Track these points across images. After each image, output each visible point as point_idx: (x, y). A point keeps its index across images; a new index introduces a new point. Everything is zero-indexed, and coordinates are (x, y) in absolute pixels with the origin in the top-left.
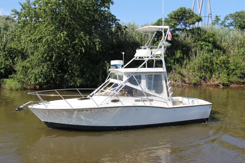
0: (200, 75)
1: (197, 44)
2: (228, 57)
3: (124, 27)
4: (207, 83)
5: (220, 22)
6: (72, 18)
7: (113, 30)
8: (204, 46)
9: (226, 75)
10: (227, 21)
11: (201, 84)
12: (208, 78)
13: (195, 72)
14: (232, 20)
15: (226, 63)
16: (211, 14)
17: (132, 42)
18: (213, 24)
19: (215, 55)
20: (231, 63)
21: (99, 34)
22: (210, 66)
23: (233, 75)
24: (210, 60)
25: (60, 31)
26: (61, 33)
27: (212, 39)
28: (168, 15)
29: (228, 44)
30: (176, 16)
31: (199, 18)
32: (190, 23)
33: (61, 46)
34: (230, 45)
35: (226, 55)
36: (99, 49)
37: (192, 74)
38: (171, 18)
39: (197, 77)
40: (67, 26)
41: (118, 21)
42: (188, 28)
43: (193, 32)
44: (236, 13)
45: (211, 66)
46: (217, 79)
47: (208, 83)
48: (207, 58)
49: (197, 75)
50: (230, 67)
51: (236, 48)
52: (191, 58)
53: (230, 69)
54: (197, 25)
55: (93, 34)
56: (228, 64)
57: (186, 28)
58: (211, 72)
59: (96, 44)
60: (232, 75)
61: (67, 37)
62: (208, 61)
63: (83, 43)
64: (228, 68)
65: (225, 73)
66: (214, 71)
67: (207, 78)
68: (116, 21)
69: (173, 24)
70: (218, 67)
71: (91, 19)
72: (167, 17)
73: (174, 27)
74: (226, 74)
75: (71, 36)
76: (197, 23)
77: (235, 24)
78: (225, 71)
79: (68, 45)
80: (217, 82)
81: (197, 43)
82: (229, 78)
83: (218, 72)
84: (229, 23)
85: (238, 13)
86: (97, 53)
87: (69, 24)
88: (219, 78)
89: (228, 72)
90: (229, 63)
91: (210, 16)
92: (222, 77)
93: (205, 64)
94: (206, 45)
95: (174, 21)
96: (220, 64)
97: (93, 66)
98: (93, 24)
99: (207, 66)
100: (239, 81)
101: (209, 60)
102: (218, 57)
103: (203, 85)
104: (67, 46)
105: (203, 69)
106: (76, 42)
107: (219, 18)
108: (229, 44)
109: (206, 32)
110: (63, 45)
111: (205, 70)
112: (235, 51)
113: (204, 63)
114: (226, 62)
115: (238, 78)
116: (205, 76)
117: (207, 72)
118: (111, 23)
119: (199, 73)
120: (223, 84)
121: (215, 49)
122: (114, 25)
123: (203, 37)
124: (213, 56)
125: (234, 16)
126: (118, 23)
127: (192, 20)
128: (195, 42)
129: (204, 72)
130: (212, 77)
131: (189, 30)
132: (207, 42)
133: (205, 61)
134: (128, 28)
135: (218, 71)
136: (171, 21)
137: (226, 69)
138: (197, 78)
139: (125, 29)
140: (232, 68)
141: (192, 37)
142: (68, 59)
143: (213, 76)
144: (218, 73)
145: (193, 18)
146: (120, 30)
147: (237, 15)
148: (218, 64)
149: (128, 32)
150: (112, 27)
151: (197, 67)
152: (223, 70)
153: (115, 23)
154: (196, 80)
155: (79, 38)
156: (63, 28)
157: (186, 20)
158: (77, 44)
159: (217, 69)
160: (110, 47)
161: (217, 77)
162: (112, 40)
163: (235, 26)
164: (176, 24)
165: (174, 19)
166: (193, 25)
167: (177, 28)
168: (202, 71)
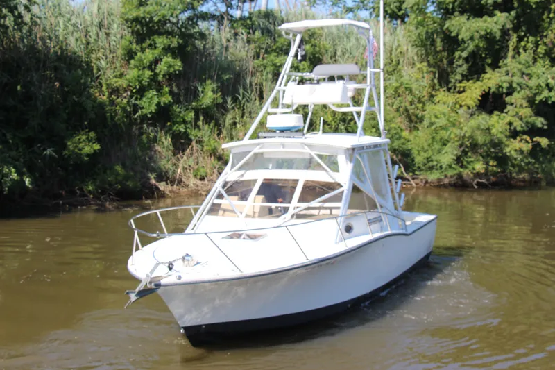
1: (265, 62)
15: (351, 121)
17: (56, 53)
42: (236, 14)
43: (252, 25)
57: (231, 12)
73: (193, 9)
81: (263, 58)
96: (333, 123)
114: (349, 118)
128: (257, 56)
131: (242, 18)
141: (249, 42)
148: (329, 125)
166: (253, 4)
167: (202, 12)
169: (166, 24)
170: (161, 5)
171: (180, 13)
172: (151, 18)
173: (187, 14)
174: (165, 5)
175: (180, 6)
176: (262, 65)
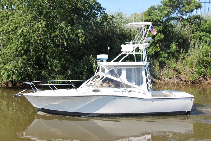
0: (199, 71)
3: (111, 17)
4: (207, 80)
6: (50, 6)
7: (99, 19)
8: (204, 37)
11: (200, 82)
13: (192, 68)
21: (82, 24)
25: (37, 20)
26: (38, 23)
28: (161, 2)
30: (170, 3)
31: (198, 4)
32: (186, 11)
33: (39, 38)
36: (82, 42)
37: (190, 70)
38: (165, 5)
40: (45, 16)
41: (104, 10)
42: (184, 17)
43: (191, 21)
47: (209, 81)
48: (207, 52)
49: (195, 72)
52: (189, 51)
54: (195, 13)
55: (75, 24)
57: (183, 17)
59: (79, 35)
61: (46, 28)
62: (209, 55)
63: (65, 35)
67: (207, 75)
68: (102, 9)
69: (167, 12)
71: (73, 8)
72: (161, 4)
73: (168, 16)
75: (51, 27)
76: (195, 11)
79: (47, 37)
81: (195, 34)
86: (80, 46)
87: (47, 13)
93: (205, 58)
94: (206, 36)
95: (168, 9)
97: (76, 61)
98: (76, 13)
99: (208, 61)
103: (203, 83)
104: (45, 38)
105: (202, 64)
106: (57, 33)
109: (206, 21)
110: (40, 37)
111: (204, 66)
113: (203, 57)
116: (205, 72)
117: (207, 68)
118: (96, 12)
119: (197, 68)
122: (99, 14)
123: (203, 27)
126: (104, 12)
127: (189, 7)
128: (192, 33)
129: (204, 69)
131: (186, 19)
132: (207, 32)
133: (205, 55)
134: (115, 18)
136: (165, 9)
138: (196, 75)
139: (111, 19)
141: (190, 27)
142: (46, 53)
145: (192, 5)
146: (106, 20)
149: (115, 23)
150: (97, 17)
151: (196, 62)
153: (100, 11)
154: (194, 77)
155: (60, 30)
156: (40, 17)
157: (182, 7)
158: (57, 36)
160: (94, 39)
162: (97, 32)
164: (170, 12)
165: (168, 6)
166: (191, 13)
167: (171, 17)
168: (201, 67)
169: (158, 22)
170: (156, 15)
171: (163, 18)
172: (153, 20)
173: (166, 18)
174: (158, 15)
175: (164, 15)
176: (195, 36)
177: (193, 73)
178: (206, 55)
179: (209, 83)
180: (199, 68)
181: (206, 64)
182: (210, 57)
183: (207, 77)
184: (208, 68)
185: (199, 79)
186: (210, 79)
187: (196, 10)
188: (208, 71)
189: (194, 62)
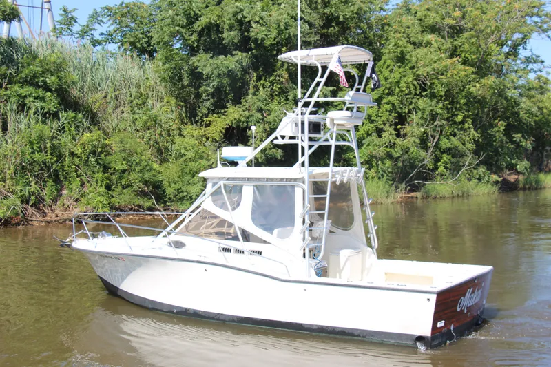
0: (21, 192)
1: (8, 92)
2: (106, 135)
4: (45, 215)
5: (76, 28)
8: (31, 99)
9: (103, 189)
10: (97, 26)
11: (28, 221)
12: (48, 200)
13: (4, 181)
14: (112, 24)
15: (101, 153)
16: (50, 2)
18: (58, 32)
19: (67, 129)
20: (115, 153)
22: (52, 164)
23: (123, 188)
24: (53, 144)
27: (53, 78)
29: (104, 95)
31: (10, 8)
34: (109, 98)
35: (99, 129)
39: (13, 197)
44: (121, 5)
45: (57, 162)
46: (76, 200)
47: (51, 216)
48: (41, 138)
49: (12, 193)
50: (111, 165)
51: (128, 108)
53: (112, 171)
54: (4, 30)
56: (105, 156)
58: (57, 180)
60: (120, 188)
62: (46, 148)
64: (106, 168)
65: (99, 184)
66: (66, 178)
67: (44, 200)
70: (78, 166)
74: (101, 185)
76: (4, 25)
77: (121, 36)
78: (99, 175)
80: (75, 212)
81: (6, 89)
82: (113, 197)
83: (79, 179)
84: (105, 33)
85: (127, 7)
88: (82, 199)
89: (108, 179)
90: (108, 154)
91: (46, 5)
92: (90, 196)
93: (37, 156)
94: (36, 98)
96: (83, 155)
99: (44, 163)
100: (139, 206)
101: (49, 145)
102: (76, 134)
103: (34, 223)
105: (31, 171)
107: (74, 14)
108: (105, 97)
109: (35, 57)
111: (36, 176)
112: (125, 115)
113: (33, 153)
114: (99, 150)
115: (138, 195)
116: (39, 193)
117: (44, 181)
119: (17, 184)
120: (96, 218)
121: (66, 111)
123: (26, 72)
124: (60, 131)
125: (116, 13)
128: (1, 85)
129: (36, 183)
130: (61, 195)
132: (39, 87)
133: (35, 148)
135: (78, 177)
137: (102, 169)
138: (14, 201)
140: (120, 167)
143: (65, 192)
144: (77, 182)
147: (125, 10)
148: (78, 157)
151: (12, 167)
152: (94, 173)
154: (9, 208)
159: (76, 172)
161: (76, 195)
163: (122, 45)
168: (27, 179)
176: (5, 95)
177: (6, 197)
178: (40, 147)
179: (52, 221)
180: (21, 182)
181: (40, 172)
182: (49, 152)
183: (44, 205)
184: (46, 182)
185: (22, 212)
186: (52, 210)
187: (5, 22)
188: (47, 189)
189: (7, 166)
